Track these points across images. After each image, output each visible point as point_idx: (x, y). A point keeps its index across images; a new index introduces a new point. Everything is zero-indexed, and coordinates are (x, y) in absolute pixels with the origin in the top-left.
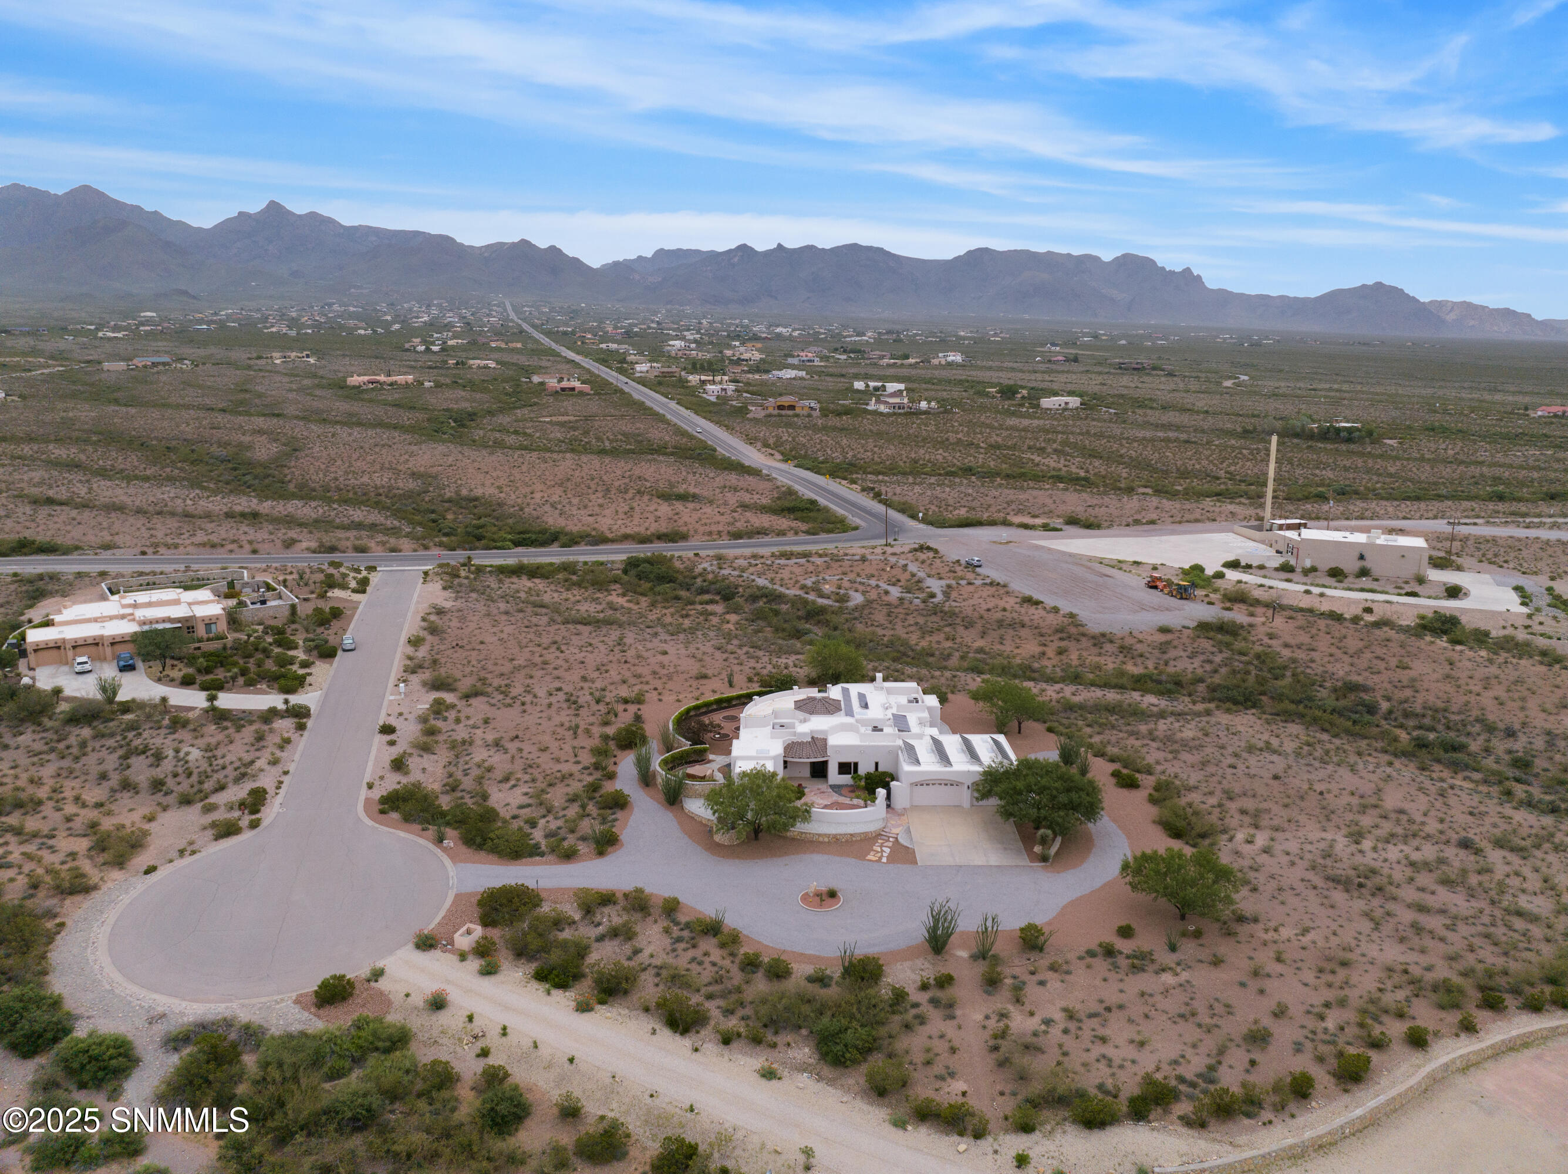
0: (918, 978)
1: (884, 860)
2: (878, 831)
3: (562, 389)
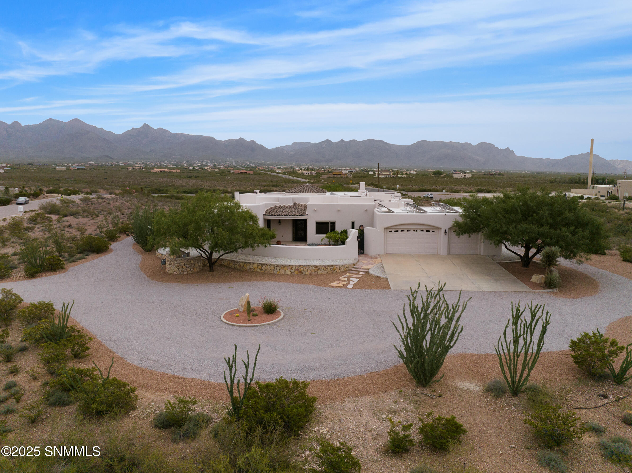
0: (386, 427)
1: (350, 286)
2: (347, 266)
3: (241, 173)
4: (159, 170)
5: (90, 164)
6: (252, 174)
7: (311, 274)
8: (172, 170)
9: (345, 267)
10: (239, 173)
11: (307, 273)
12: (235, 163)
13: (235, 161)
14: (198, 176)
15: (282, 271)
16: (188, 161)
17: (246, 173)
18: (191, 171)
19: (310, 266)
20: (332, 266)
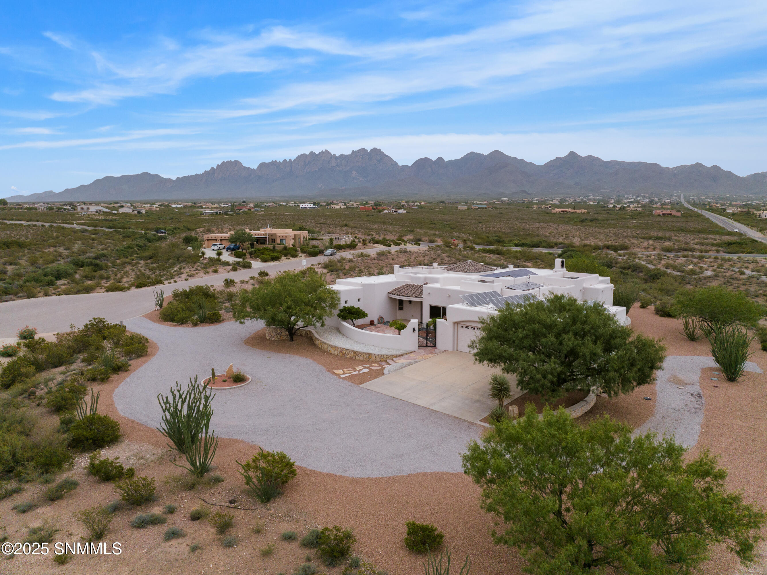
2: (385, 356)
3: (663, 214)
4: (560, 210)
5: (502, 201)
6: (678, 217)
7: (351, 358)
8: (575, 210)
9: (382, 357)
10: (659, 215)
11: (348, 356)
12: (684, 198)
13: (684, 196)
14: (597, 220)
15: (332, 351)
16: (619, 196)
17: (671, 214)
18: (610, 210)
19: (350, 351)
20: (368, 353)
